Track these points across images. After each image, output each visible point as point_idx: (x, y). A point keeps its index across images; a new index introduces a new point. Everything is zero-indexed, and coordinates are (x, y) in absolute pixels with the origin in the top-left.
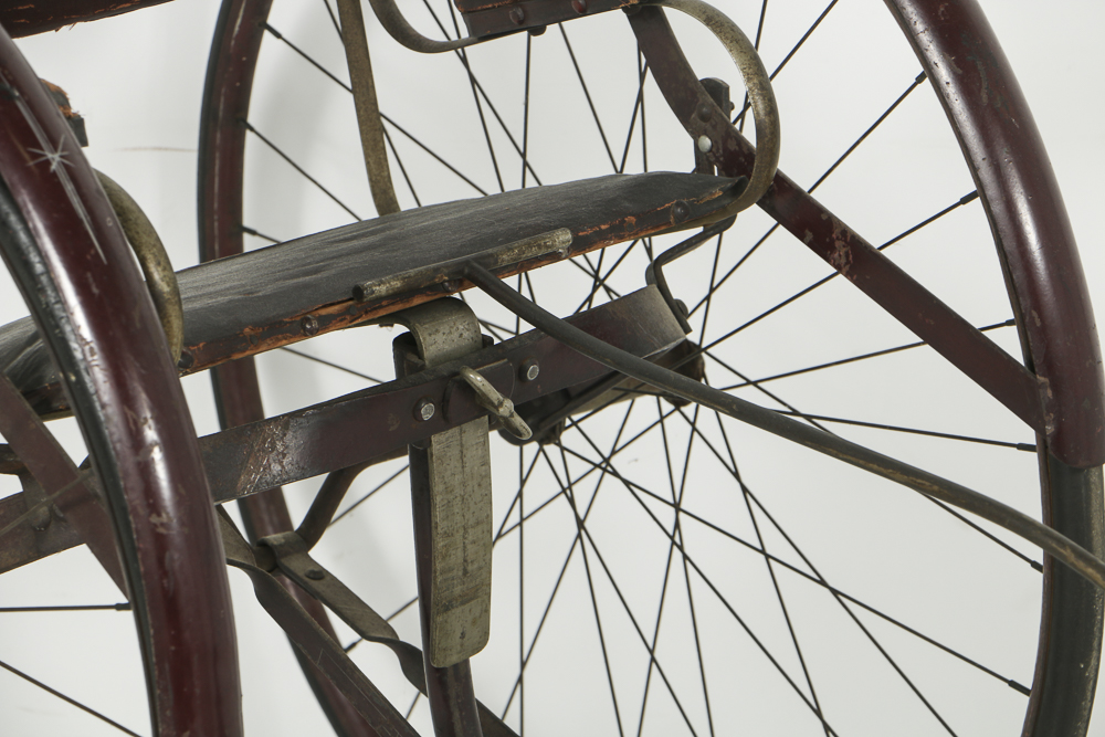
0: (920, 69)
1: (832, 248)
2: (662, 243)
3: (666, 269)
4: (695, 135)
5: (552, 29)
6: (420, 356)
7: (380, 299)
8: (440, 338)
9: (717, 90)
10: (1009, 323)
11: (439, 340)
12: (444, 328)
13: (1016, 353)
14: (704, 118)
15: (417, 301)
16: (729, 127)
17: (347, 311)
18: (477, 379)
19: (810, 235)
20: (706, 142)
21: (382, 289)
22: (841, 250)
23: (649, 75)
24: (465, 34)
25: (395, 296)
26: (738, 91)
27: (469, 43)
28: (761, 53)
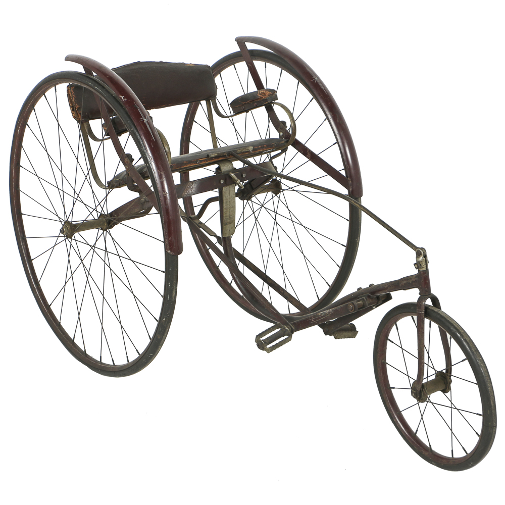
0: (325, 117)
1: (307, 154)
2: (273, 154)
3: (273, 160)
4: (279, 133)
5: (250, 111)
6: (221, 171)
7: (212, 158)
8: (225, 167)
9: (284, 123)
10: (343, 169)
11: (225, 168)
12: (226, 165)
13: (344, 174)
14: (281, 129)
15: (220, 159)
16: (287, 131)
17: (206, 160)
18: (232, 175)
19: (302, 152)
20: (282, 134)
21: (213, 156)
22: (309, 154)
23: (271, 122)
24: (232, 114)
25: (216, 157)
26: (289, 124)
27: (233, 116)
28: (293, 115)
